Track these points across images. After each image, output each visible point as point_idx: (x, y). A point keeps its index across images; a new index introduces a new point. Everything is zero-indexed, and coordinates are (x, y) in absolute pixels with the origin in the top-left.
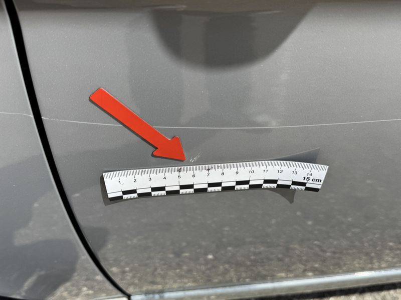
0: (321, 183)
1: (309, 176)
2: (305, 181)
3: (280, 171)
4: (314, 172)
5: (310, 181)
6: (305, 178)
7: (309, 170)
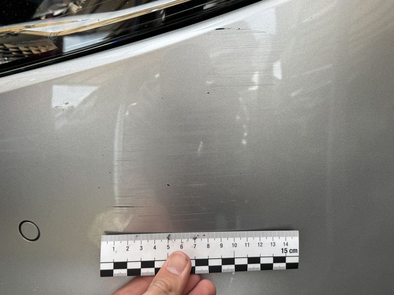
0: (297, 254)
1: (286, 247)
2: (284, 255)
3: (260, 245)
4: (289, 239)
5: (288, 254)
6: (282, 249)
7: (285, 238)
